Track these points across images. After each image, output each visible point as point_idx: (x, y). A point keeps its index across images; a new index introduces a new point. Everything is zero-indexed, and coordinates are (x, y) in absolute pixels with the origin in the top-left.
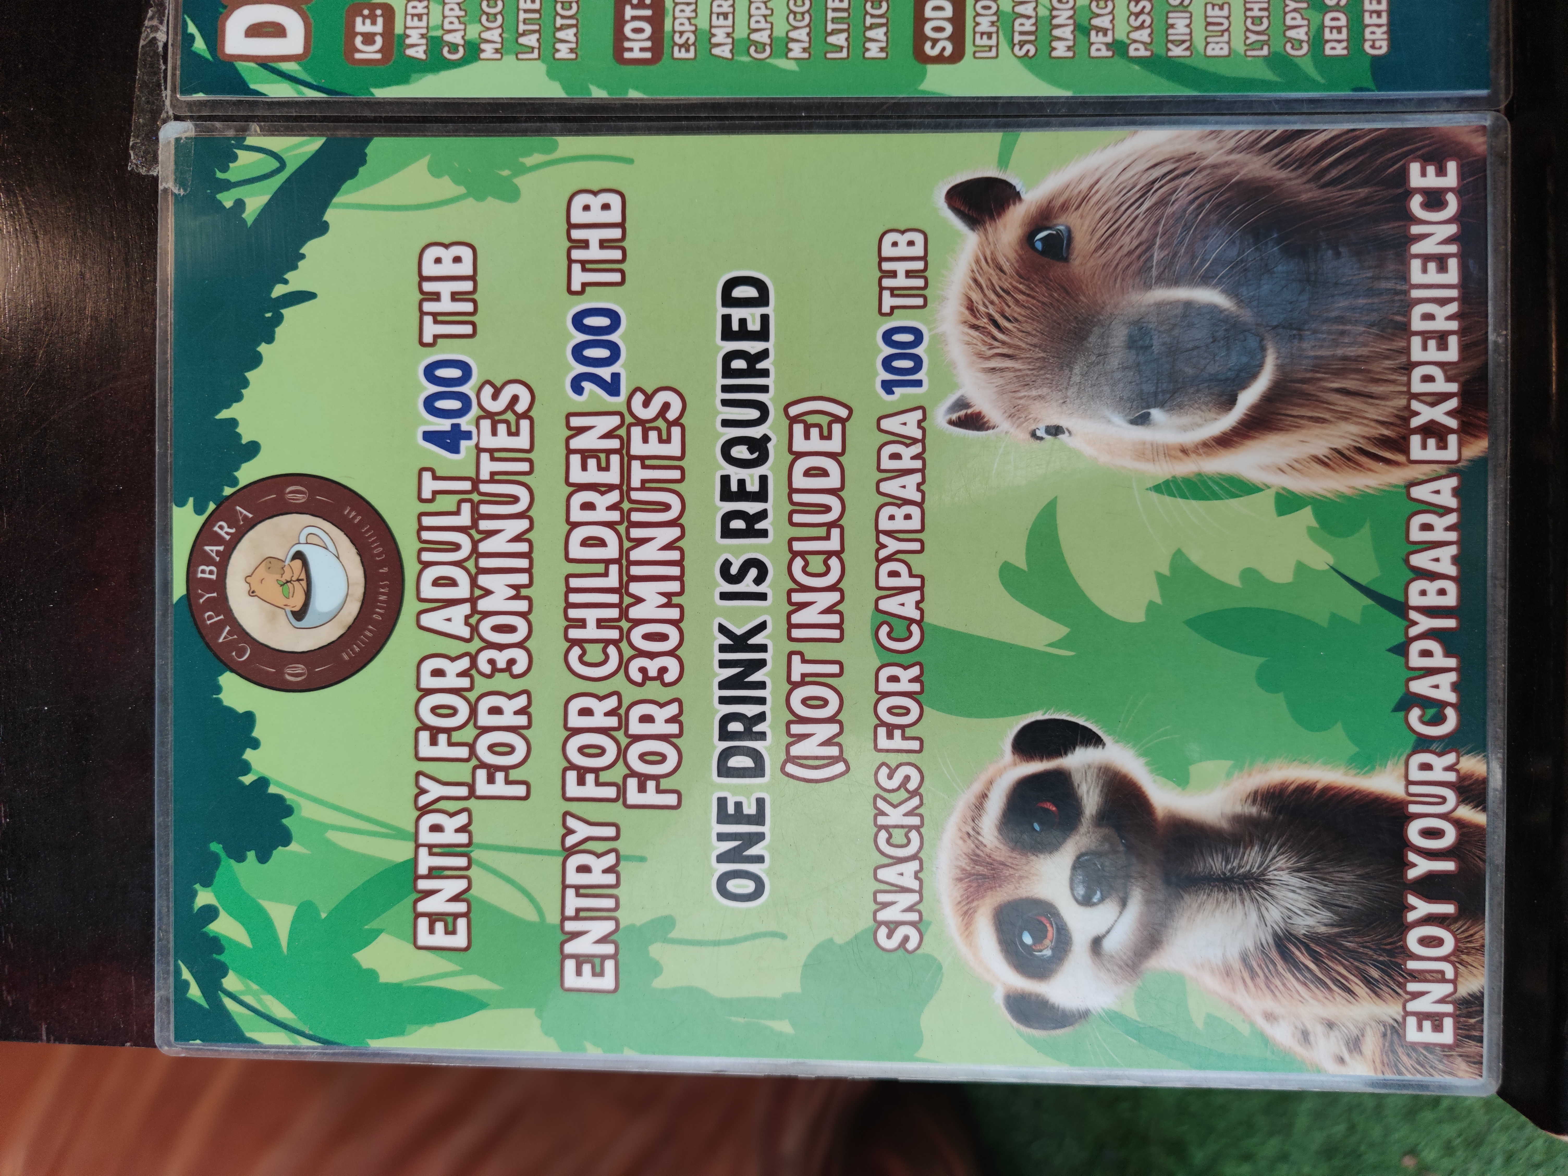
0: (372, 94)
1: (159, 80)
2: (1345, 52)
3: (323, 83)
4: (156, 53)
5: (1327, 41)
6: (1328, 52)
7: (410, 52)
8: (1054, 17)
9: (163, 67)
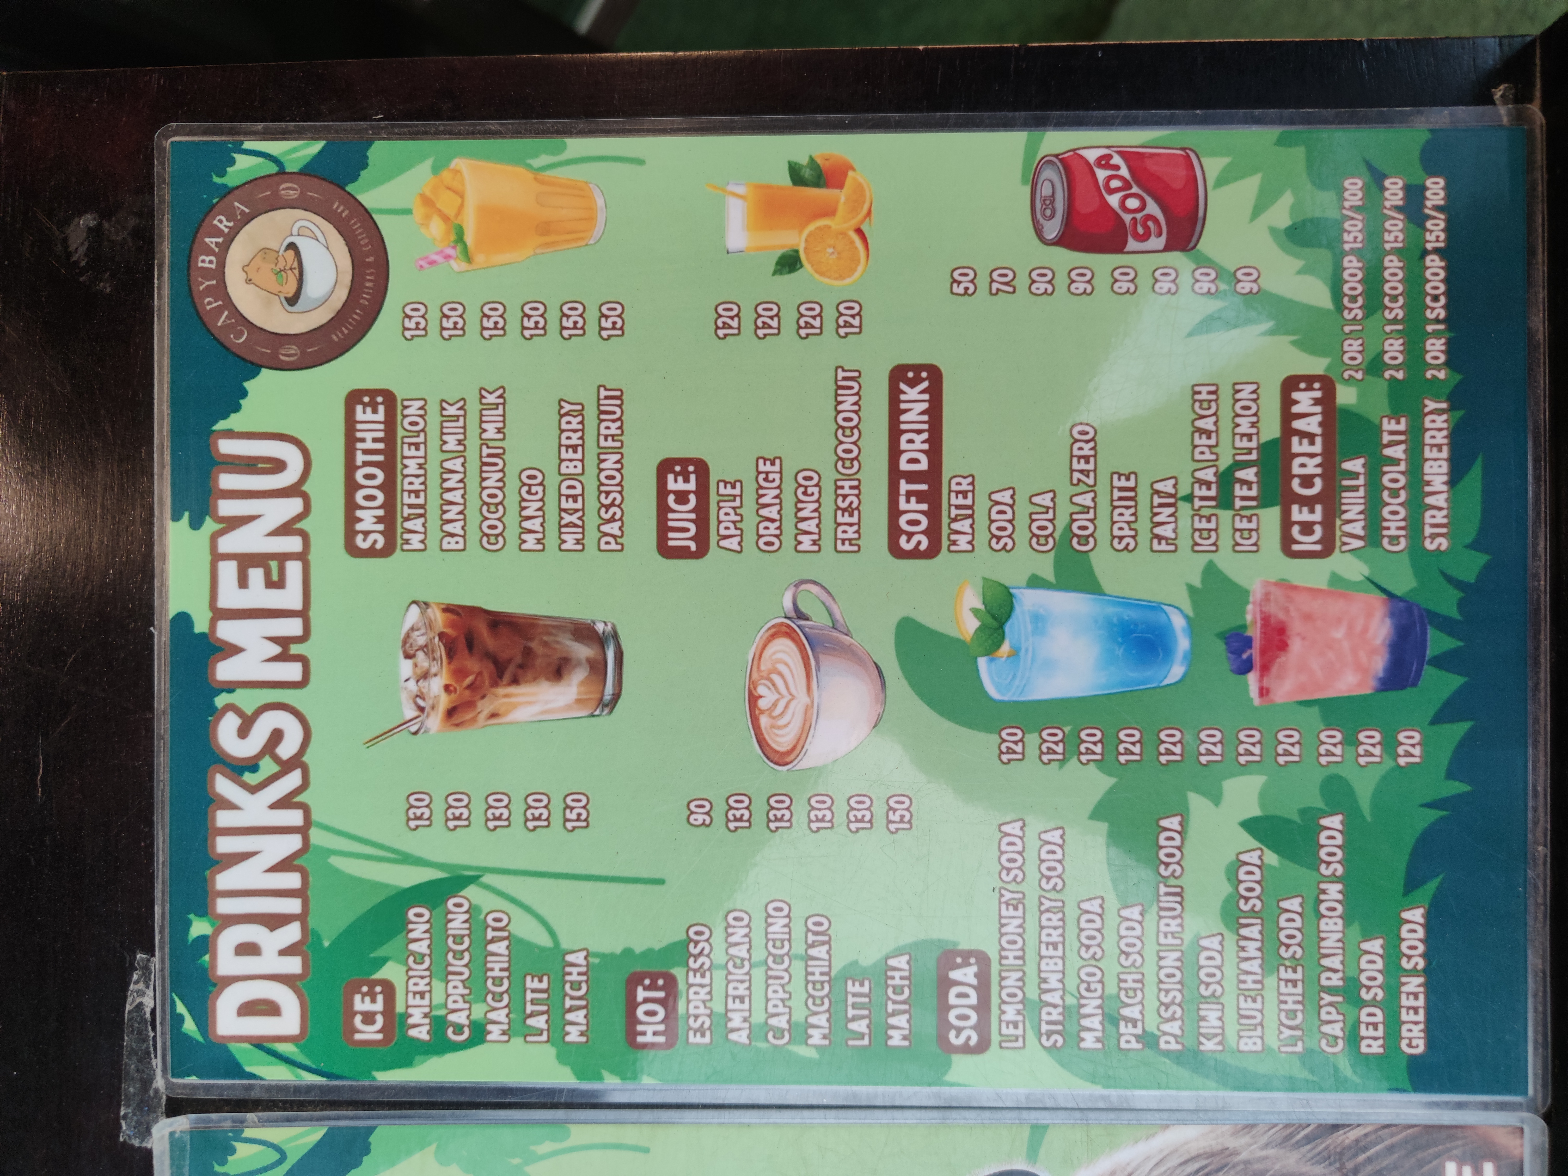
0: (374, 1079)
1: (148, 1048)
2: (1381, 1050)
3: (322, 1066)
4: (143, 1020)
5: (1363, 1038)
6: (1364, 1049)
7: (413, 1033)
8: (1083, 1006)
9: (152, 1034)
